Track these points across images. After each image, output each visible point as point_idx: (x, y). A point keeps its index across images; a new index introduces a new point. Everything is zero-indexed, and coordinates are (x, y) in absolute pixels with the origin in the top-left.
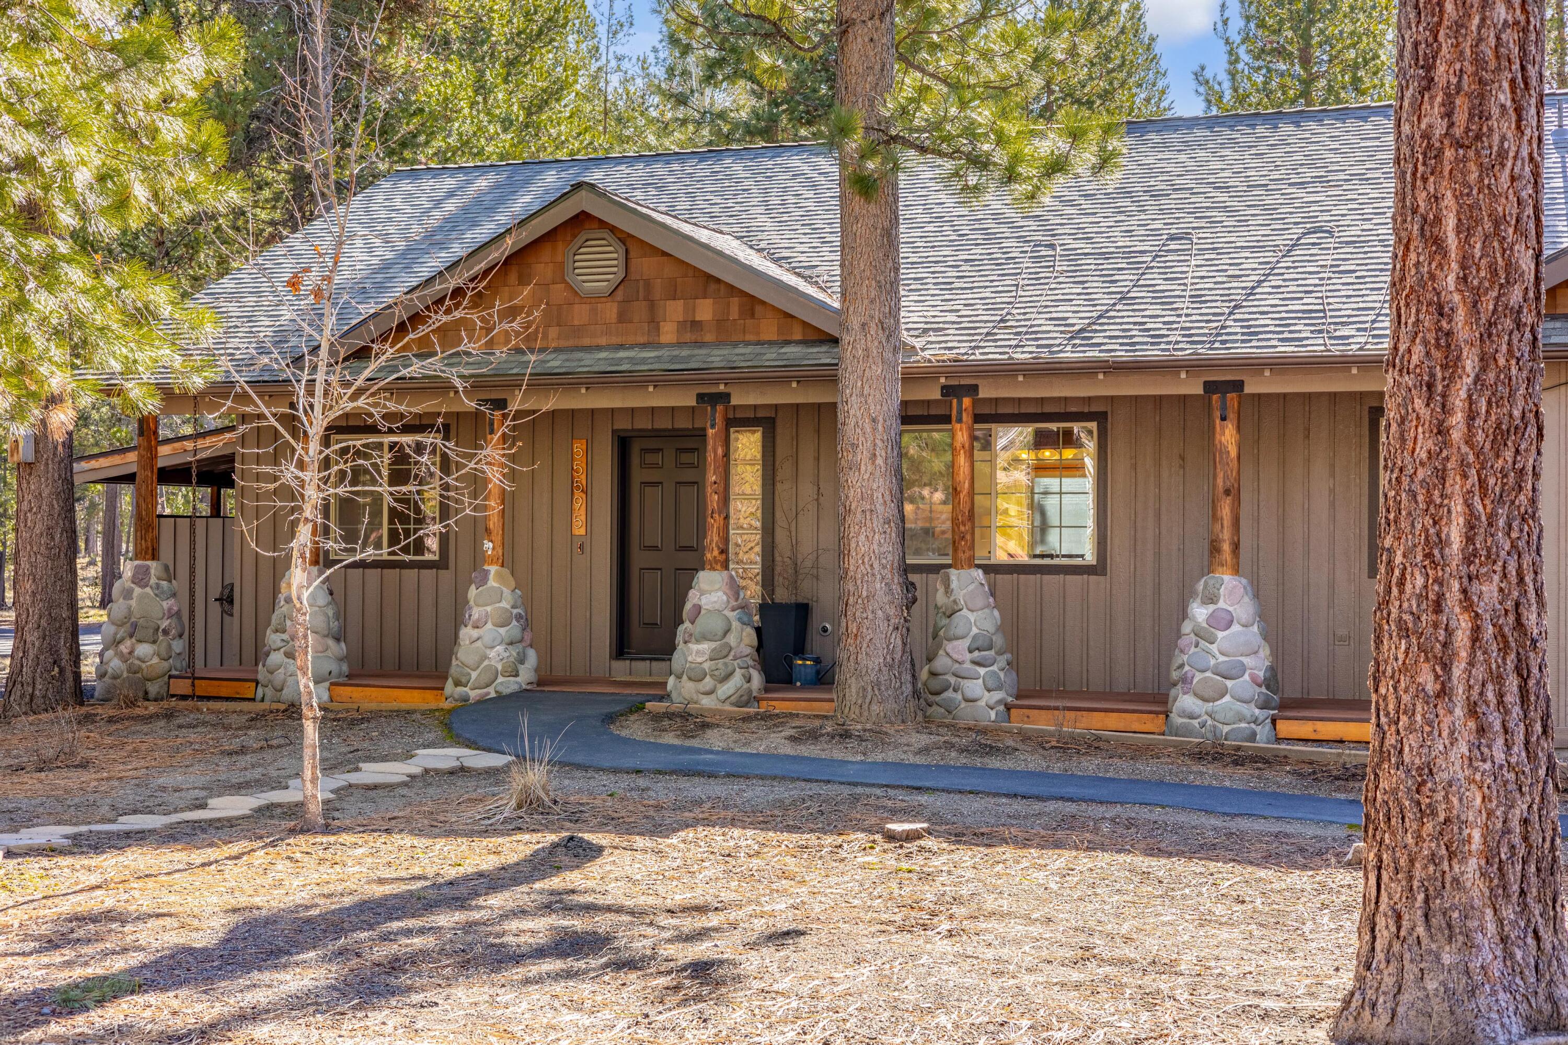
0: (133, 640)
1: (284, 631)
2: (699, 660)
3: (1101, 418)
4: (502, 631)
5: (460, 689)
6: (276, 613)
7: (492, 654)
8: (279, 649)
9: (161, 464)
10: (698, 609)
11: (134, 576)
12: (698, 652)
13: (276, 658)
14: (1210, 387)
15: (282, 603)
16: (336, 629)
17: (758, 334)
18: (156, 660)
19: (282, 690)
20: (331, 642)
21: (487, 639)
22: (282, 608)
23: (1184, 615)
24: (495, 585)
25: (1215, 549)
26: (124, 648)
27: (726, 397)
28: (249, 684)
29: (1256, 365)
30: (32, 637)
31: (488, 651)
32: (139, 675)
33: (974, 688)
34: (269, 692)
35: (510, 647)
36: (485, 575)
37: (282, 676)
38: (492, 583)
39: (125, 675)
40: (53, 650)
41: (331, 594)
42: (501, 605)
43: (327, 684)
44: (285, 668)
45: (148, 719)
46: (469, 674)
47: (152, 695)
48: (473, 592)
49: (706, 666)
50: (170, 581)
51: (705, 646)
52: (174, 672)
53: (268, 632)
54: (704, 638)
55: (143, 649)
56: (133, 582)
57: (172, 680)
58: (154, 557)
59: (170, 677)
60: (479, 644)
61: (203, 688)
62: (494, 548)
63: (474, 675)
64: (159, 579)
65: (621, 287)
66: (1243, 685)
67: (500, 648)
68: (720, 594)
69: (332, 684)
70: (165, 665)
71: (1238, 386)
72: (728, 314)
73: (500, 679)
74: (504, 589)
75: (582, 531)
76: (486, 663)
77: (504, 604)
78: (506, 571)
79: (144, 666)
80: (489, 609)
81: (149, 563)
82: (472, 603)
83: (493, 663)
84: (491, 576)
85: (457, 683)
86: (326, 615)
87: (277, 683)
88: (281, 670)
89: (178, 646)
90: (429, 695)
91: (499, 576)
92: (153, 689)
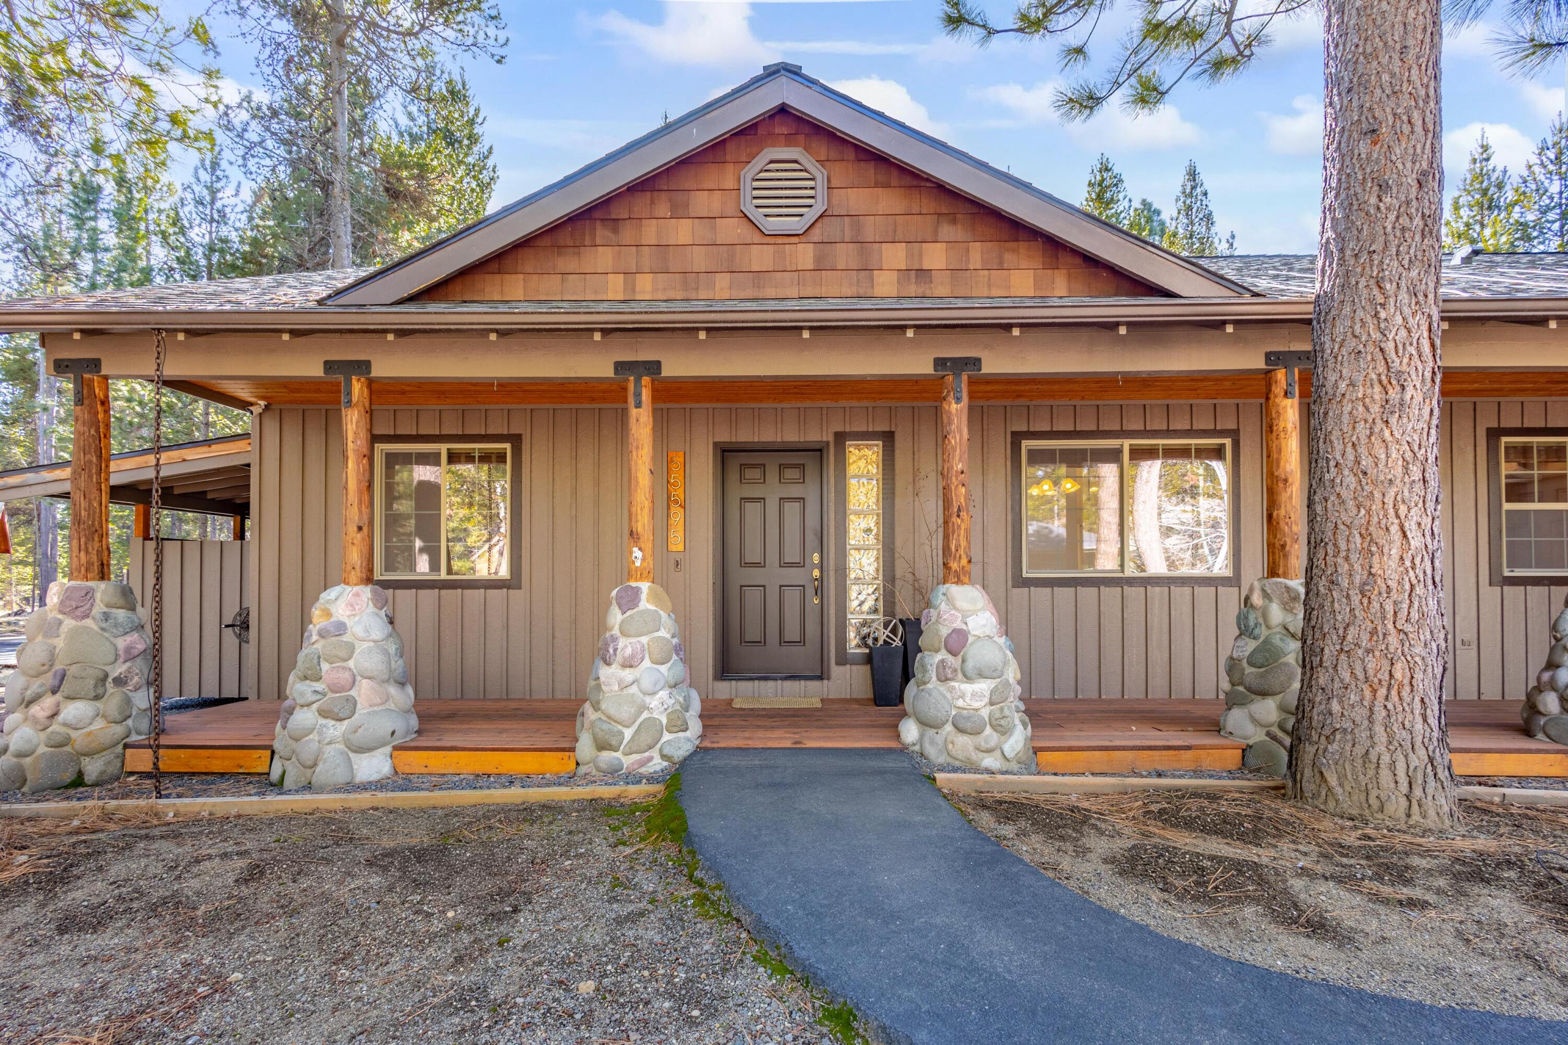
0: (58, 696)
1: (318, 679)
2: (976, 705)
4: (664, 668)
5: (606, 755)
6: (305, 651)
7: (654, 702)
8: (309, 705)
10: (963, 635)
11: (62, 603)
12: (974, 695)
13: (303, 718)
15: (315, 637)
16: (400, 670)
17: (1008, 288)
18: (99, 724)
19: (315, 765)
20: (393, 690)
21: (646, 683)
22: (315, 644)
24: (651, 607)
26: (40, 709)
27: (976, 362)
28: (256, 754)
31: (648, 699)
32: (68, 749)
34: (293, 768)
35: (675, 691)
36: (637, 593)
37: (314, 746)
38: (645, 604)
39: (42, 749)
41: (391, 622)
42: (660, 634)
43: (388, 749)
44: (320, 733)
46: (621, 734)
47: (90, 777)
48: (616, 616)
49: (985, 713)
50: (133, 609)
51: (983, 686)
52: (134, 738)
53: (291, 678)
54: (970, 673)
55: (74, 711)
56: (61, 612)
57: (129, 752)
58: (103, 575)
59: (126, 746)
60: (634, 689)
62: (644, 559)
63: (628, 733)
64: (107, 606)
65: (819, 225)
67: (663, 694)
68: (988, 614)
69: (396, 748)
70: (119, 730)
72: (968, 260)
73: (667, 736)
74: (662, 613)
75: (681, 548)
76: (645, 715)
77: (663, 633)
78: (659, 589)
79: (74, 734)
80: (644, 640)
81: (91, 584)
82: (616, 631)
83: (655, 715)
84: (644, 596)
85: (602, 746)
86: (386, 652)
87: (307, 757)
88: (314, 736)
90: (549, 758)
91: (653, 597)
92: (93, 768)
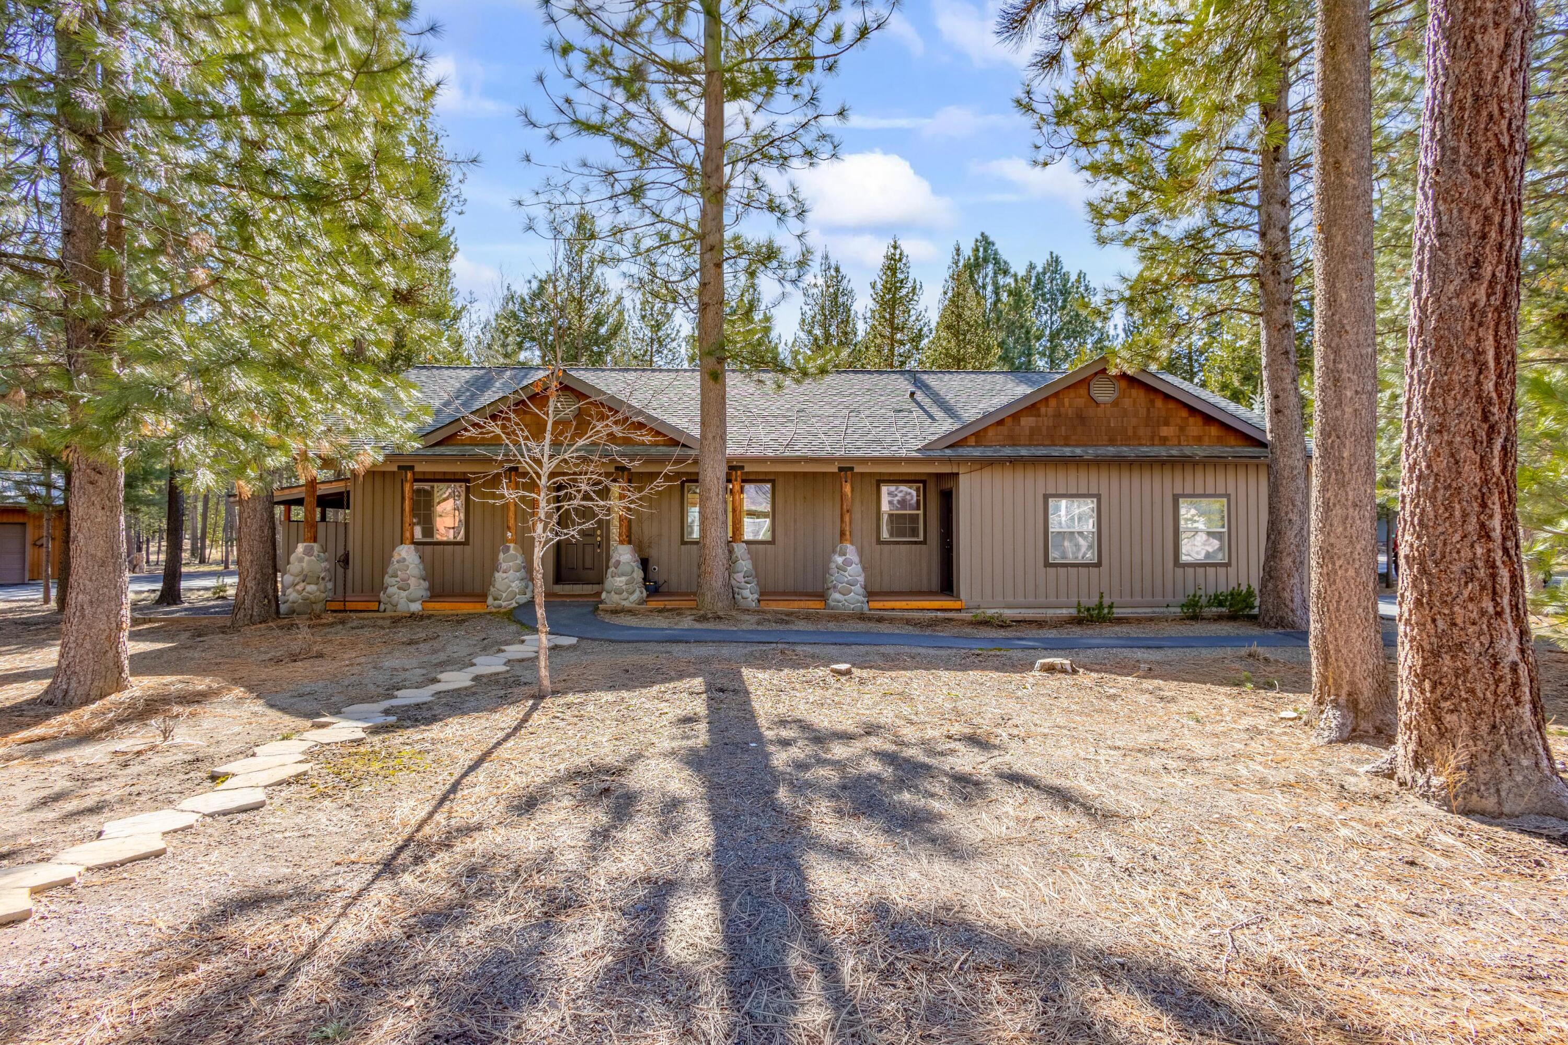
0: (305, 583)
1: (396, 577)
2: (621, 585)
3: (773, 482)
4: (515, 575)
5: (496, 602)
6: (391, 568)
7: (512, 585)
8: (393, 586)
9: (319, 493)
10: (618, 562)
11: (304, 551)
12: (617, 581)
13: (391, 590)
14: (841, 469)
15: (394, 563)
16: (425, 575)
18: (318, 593)
19: (396, 606)
20: (422, 582)
21: (509, 578)
22: (394, 565)
23: (830, 560)
24: (513, 553)
25: (842, 534)
26: (299, 587)
28: (373, 603)
29: (863, 461)
30: (251, 584)
31: (510, 584)
32: (308, 601)
33: (746, 593)
34: (389, 607)
35: (522, 581)
36: (508, 549)
37: (395, 599)
38: (512, 551)
39: (300, 601)
40: (264, 590)
41: (421, 557)
42: (517, 562)
43: (421, 602)
44: (397, 595)
45: (331, 625)
46: (501, 595)
47: (316, 611)
48: (501, 556)
49: (624, 587)
50: (324, 553)
51: (623, 579)
52: (331, 599)
53: (387, 576)
54: (623, 575)
55: (311, 588)
56: (304, 554)
57: (328, 603)
58: (315, 541)
59: (327, 601)
60: (505, 580)
61: (350, 606)
62: (512, 536)
63: (504, 595)
64: (319, 552)
65: (576, 418)
66: (858, 588)
67: (515, 582)
68: (629, 555)
69: (424, 601)
70: (324, 595)
71: (852, 469)
73: (516, 597)
74: (518, 554)
76: (510, 589)
78: (517, 546)
79: (311, 596)
80: (510, 564)
81: (312, 543)
82: (501, 561)
83: (513, 589)
84: (511, 549)
85: (494, 600)
86: (420, 569)
87: (393, 603)
88: (395, 596)
89: (330, 585)
90: (478, 605)
91: (514, 549)
92: (316, 608)
